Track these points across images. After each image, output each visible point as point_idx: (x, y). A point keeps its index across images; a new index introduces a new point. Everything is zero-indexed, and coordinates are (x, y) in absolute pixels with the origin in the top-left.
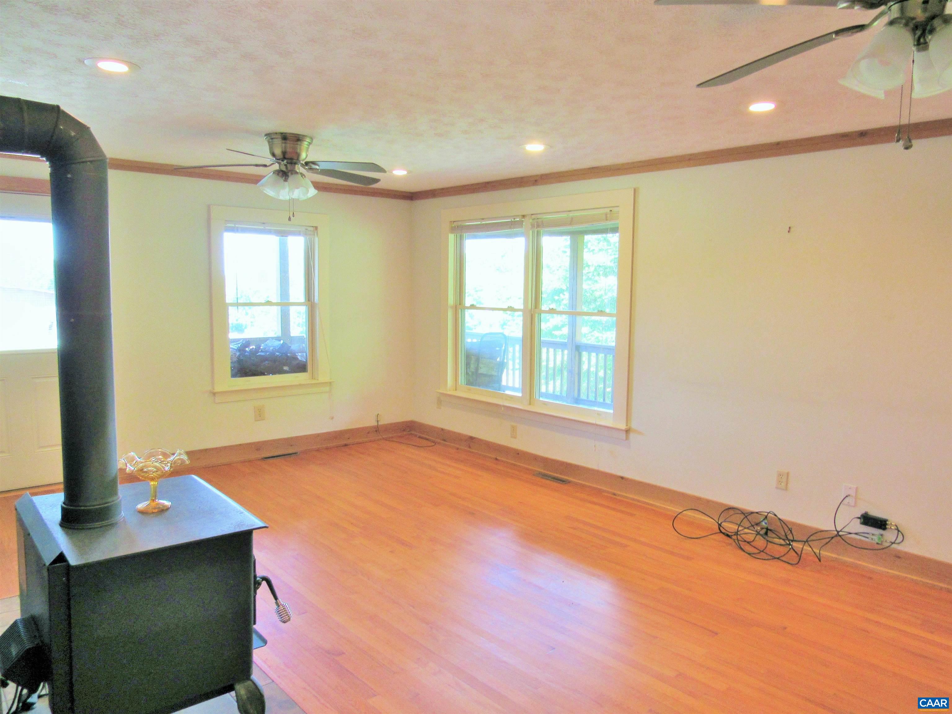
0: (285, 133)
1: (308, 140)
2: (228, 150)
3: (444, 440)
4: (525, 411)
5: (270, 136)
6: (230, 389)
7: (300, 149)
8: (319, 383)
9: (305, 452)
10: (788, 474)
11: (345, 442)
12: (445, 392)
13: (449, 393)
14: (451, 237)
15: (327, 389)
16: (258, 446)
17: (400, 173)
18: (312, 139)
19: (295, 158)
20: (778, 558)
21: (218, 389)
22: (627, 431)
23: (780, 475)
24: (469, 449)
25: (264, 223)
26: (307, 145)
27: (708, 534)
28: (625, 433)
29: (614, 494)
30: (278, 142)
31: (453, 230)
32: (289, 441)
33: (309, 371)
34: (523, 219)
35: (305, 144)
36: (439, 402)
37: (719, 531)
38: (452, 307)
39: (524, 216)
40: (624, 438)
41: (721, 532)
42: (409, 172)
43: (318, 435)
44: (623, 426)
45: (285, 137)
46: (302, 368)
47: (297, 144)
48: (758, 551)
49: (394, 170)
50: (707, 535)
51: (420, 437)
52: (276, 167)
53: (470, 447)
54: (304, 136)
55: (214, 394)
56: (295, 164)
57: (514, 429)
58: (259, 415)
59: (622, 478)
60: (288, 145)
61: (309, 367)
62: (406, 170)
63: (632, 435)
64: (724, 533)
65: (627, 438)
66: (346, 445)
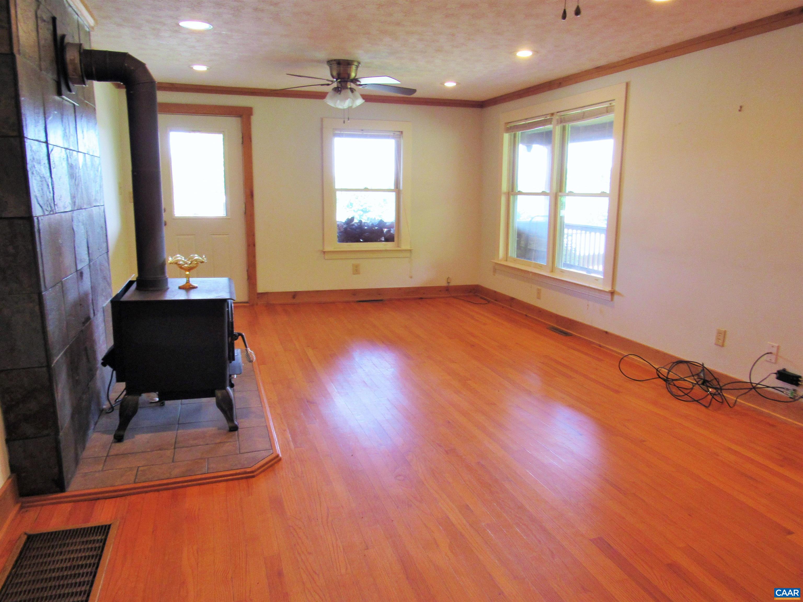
0: (339, 60)
1: (356, 64)
2: (288, 74)
3: (496, 300)
4: (549, 277)
5: (330, 62)
6: (335, 250)
7: (350, 71)
8: (400, 250)
9: (390, 300)
10: (725, 332)
11: (421, 296)
12: (497, 262)
13: (500, 262)
14: (506, 137)
15: (408, 255)
16: (355, 292)
17: (450, 85)
18: (359, 63)
19: (347, 77)
20: (697, 401)
21: (327, 249)
22: (612, 293)
23: (719, 333)
24: (510, 307)
25: (362, 130)
26: (355, 67)
27: (650, 378)
28: (610, 294)
29: (600, 346)
30: (335, 66)
31: (508, 130)
32: (379, 291)
33: (395, 241)
34: (552, 117)
35: (354, 67)
36: (495, 270)
37: (658, 377)
38: (505, 193)
39: (552, 114)
40: (610, 299)
41: (660, 377)
42: (458, 84)
43: (400, 289)
44: (608, 289)
45: (339, 63)
46: (390, 238)
47: (348, 67)
48: (683, 394)
49: (445, 82)
50: (648, 379)
51: (481, 298)
52: (335, 85)
53: (511, 306)
54: (353, 61)
55: (324, 252)
56: (347, 82)
57: (539, 292)
58: (356, 270)
59: (606, 332)
60: (342, 68)
61: (396, 239)
62: (455, 82)
63: (616, 297)
64: (661, 378)
65: (612, 299)
66: (421, 298)
